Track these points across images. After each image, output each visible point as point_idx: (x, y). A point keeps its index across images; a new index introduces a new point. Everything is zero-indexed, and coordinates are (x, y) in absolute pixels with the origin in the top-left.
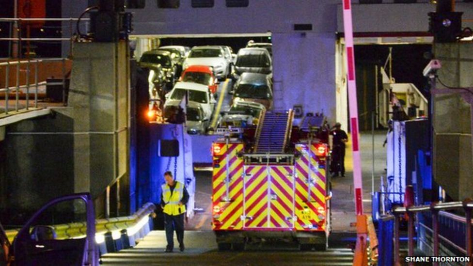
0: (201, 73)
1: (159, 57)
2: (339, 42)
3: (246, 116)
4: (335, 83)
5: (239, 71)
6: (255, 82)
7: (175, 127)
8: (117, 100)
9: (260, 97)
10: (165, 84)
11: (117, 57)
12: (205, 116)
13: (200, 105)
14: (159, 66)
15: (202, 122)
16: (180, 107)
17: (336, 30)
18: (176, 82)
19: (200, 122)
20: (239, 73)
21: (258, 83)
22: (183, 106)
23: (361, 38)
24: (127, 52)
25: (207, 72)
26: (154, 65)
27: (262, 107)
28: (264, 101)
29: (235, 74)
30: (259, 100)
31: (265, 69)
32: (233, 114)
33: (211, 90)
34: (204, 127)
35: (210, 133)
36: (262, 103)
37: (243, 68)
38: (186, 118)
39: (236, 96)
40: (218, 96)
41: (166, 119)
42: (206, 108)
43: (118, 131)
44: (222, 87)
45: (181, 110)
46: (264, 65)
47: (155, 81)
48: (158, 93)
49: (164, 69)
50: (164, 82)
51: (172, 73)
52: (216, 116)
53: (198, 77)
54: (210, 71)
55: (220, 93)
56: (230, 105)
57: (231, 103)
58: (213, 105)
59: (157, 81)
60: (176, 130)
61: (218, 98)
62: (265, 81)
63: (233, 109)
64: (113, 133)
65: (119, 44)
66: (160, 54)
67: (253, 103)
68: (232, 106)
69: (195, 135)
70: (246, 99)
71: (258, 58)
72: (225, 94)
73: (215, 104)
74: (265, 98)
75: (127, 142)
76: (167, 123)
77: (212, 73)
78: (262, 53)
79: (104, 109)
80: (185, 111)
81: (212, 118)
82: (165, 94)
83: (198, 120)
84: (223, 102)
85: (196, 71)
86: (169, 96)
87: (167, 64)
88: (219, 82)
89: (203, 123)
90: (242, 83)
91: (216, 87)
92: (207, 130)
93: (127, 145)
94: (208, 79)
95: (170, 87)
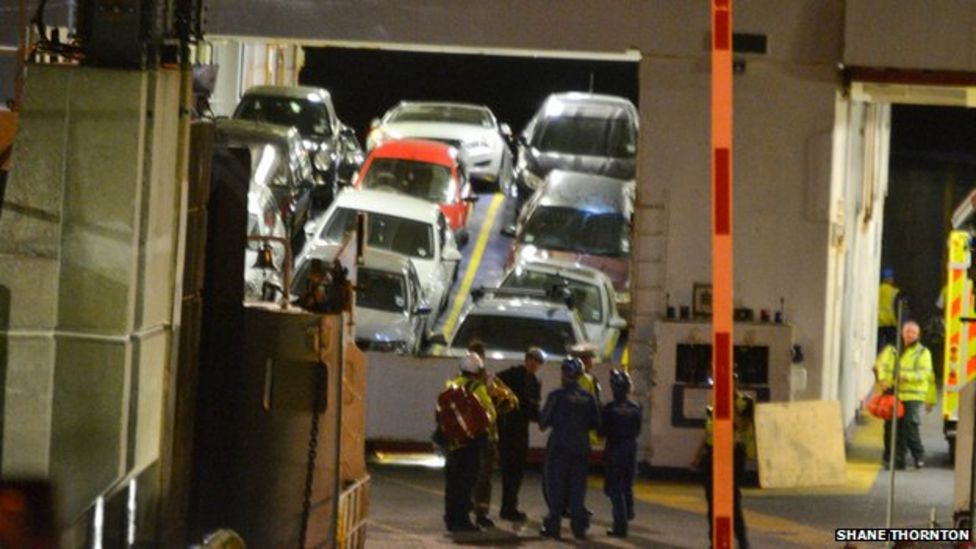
0: (423, 163)
1: (296, 108)
2: (846, 94)
3: (548, 305)
4: (825, 221)
5: (540, 164)
6: (587, 201)
7: (319, 324)
8: (142, 243)
9: (599, 251)
10: (307, 194)
11: (150, 114)
12: (423, 296)
13: (411, 264)
14: (292, 132)
15: (412, 314)
16: (337, 262)
17: (840, 58)
18: (341, 186)
19: (407, 314)
20: (541, 170)
21: (597, 205)
22: (349, 261)
23: (916, 87)
24: (183, 99)
25: (440, 162)
26: (277, 131)
27: (600, 279)
28: (609, 262)
29: (526, 173)
30: (595, 258)
31: (623, 162)
32: (510, 296)
33: (448, 220)
34: (416, 331)
35: (437, 350)
36: (602, 269)
37: (554, 155)
38: (354, 300)
39: (522, 241)
40: (471, 239)
41: (292, 298)
42: (429, 273)
43: (140, 334)
44: (484, 211)
45: (340, 272)
46: (621, 153)
47: (277, 182)
48: (284, 218)
49: (308, 144)
50: (305, 184)
51: (333, 157)
52: (461, 298)
53: (411, 176)
54: (449, 160)
55: (477, 230)
56: (505, 267)
57: (510, 260)
58: (452, 264)
59: (283, 180)
60: (321, 331)
61: (469, 246)
62: (618, 201)
63: (511, 281)
64: (126, 338)
65: (159, 74)
66: (300, 96)
67: (578, 266)
68: (509, 272)
69: (387, 355)
70: (556, 254)
71: (603, 125)
72: (492, 233)
73: (458, 262)
74: (616, 254)
75: (168, 368)
76: (298, 310)
77: (456, 165)
78: (618, 112)
79: (104, 265)
80: (352, 277)
81: (445, 306)
82: (305, 221)
83: (400, 310)
84: (484, 258)
85: (407, 156)
86: (315, 229)
87: (319, 129)
88: (474, 196)
89: (415, 319)
90: (546, 202)
91: (466, 210)
92: (426, 343)
93: (166, 379)
94: (443, 184)
95: (321, 199)
